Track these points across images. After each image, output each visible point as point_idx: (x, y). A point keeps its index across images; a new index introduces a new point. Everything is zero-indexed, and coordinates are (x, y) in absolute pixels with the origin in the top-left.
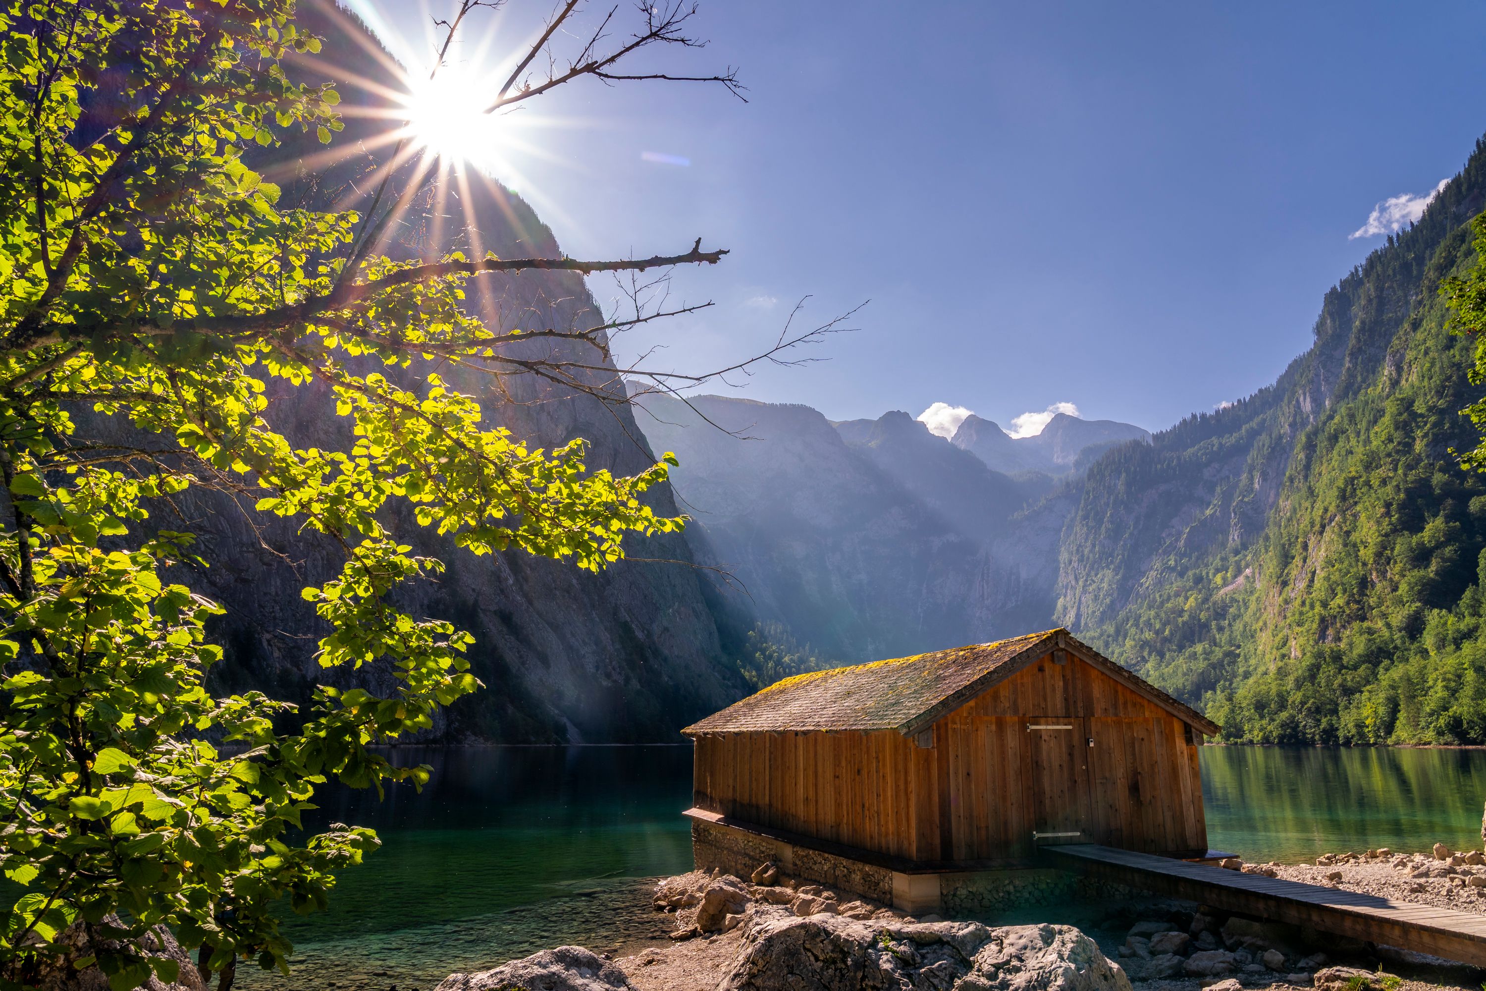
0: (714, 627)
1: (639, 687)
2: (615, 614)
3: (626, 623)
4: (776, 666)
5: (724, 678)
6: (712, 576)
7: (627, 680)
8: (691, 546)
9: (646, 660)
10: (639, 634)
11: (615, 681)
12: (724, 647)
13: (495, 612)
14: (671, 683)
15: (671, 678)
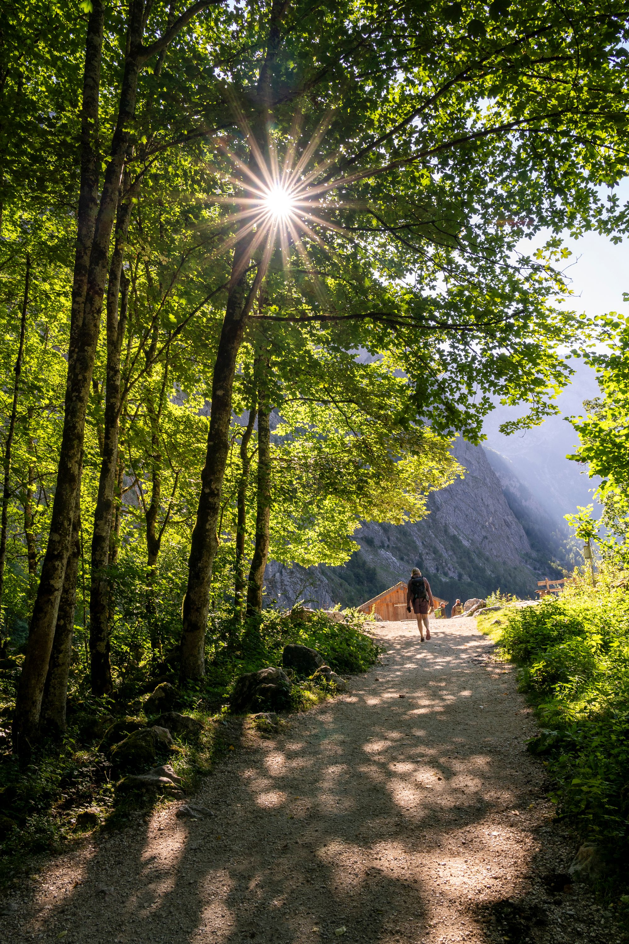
0: (523, 532)
1: (469, 580)
2: (446, 531)
3: (454, 536)
4: (576, 556)
5: (535, 569)
6: (518, 494)
7: (460, 576)
8: (498, 474)
9: (472, 561)
10: (466, 543)
11: (451, 578)
12: (532, 546)
13: (362, 538)
14: (493, 576)
15: (493, 572)
